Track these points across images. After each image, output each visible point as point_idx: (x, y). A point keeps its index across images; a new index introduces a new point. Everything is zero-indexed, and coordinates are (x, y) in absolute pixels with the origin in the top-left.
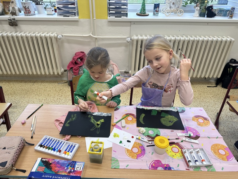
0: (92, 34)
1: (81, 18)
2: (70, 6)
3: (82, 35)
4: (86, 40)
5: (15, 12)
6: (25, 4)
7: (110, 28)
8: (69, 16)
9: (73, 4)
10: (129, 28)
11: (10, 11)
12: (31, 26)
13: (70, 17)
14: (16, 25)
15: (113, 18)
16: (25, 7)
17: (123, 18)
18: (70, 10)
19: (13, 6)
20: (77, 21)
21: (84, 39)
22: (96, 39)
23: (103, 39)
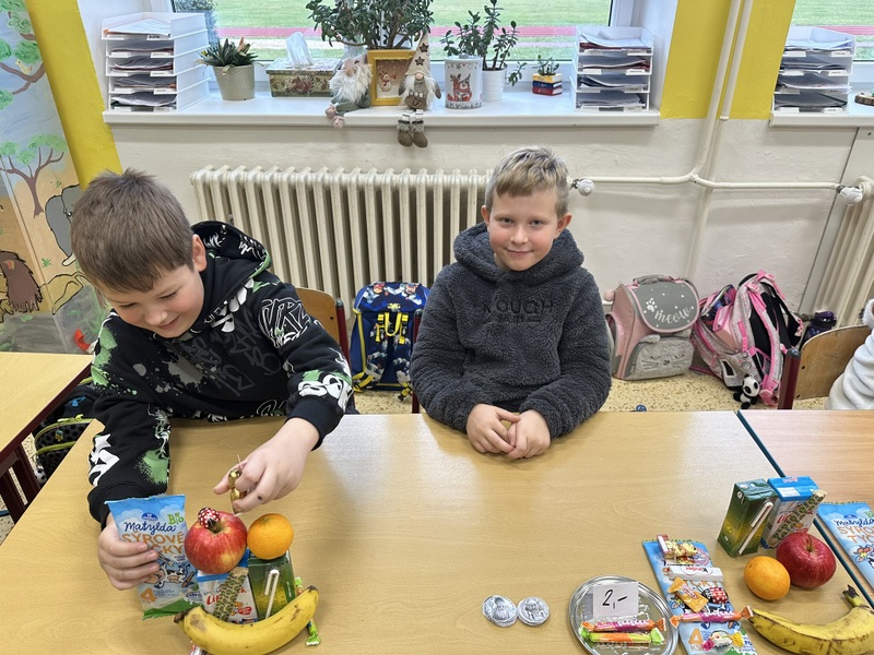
0: (700, 173)
1: (667, 117)
2: (629, 72)
3: (658, 179)
4: (662, 197)
5: (421, 95)
6: (459, 67)
7: (768, 150)
8: (621, 109)
9: (643, 63)
10: (845, 150)
11: (406, 93)
12: (471, 147)
13: (625, 113)
14: (422, 144)
15: (791, 114)
16: (456, 81)
17: (830, 114)
18: (627, 88)
19: (420, 76)
20: (647, 128)
21: (656, 193)
22: (709, 189)
23: (728, 191)
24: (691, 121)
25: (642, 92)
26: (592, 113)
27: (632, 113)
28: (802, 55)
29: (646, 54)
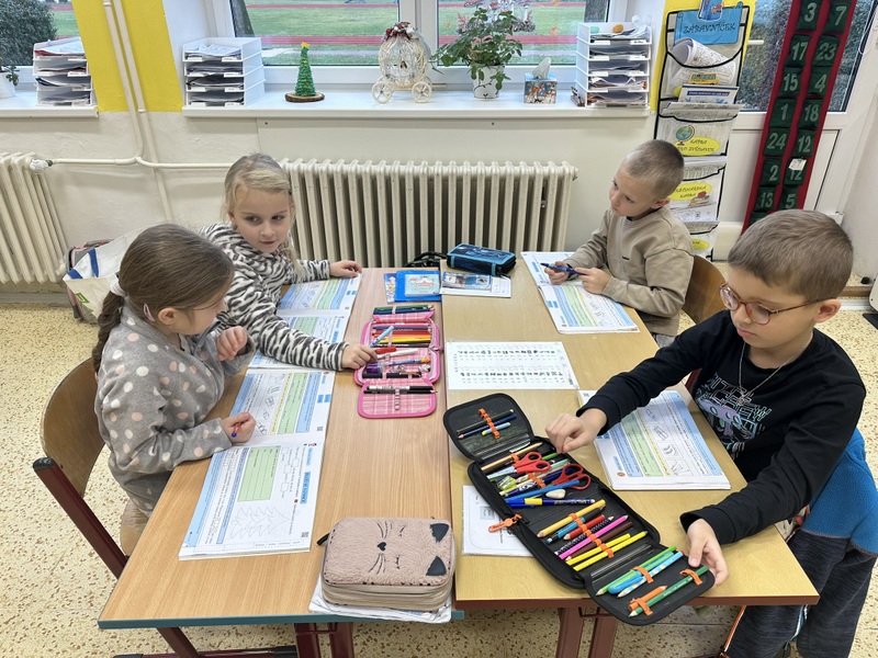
0: (142, 156)
1: (106, 110)
2: (70, 74)
3: (112, 161)
7: (197, 137)
8: (70, 104)
9: (81, 67)
10: (253, 136)
13: (73, 107)
15: (200, 108)
17: (231, 107)
18: (75, 87)
22: (157, 169)
23: (182, 171)
24: (125, 113)
25: (86, 90)
26: (51, 108)
27: (79, 108)
28: (200, 60)
29: (81, 60)
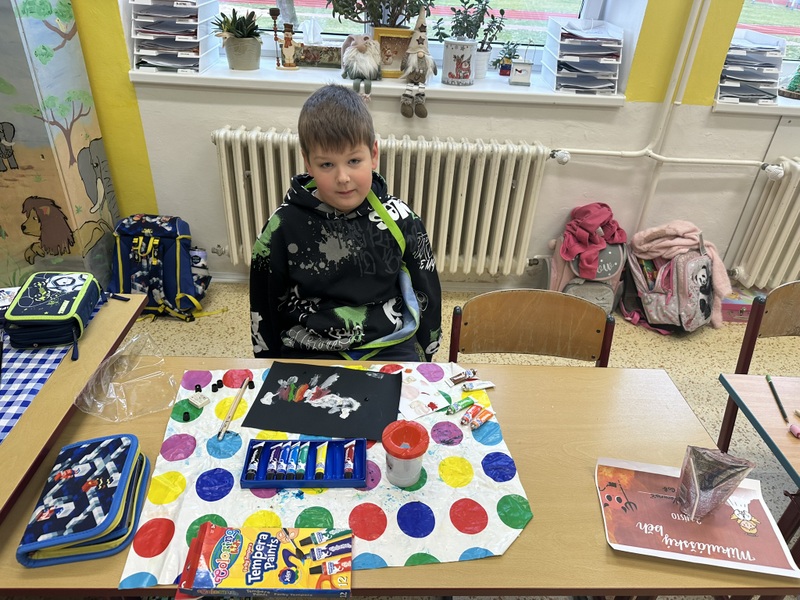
0: (654, 148)
1: (631, 100)
2: (603, 61)
4: (620, 168)
5: (421, 71)
6: (463, 49)
8: (593, 93)
9: (614, 54)
12: (463, 118)
13: (597, 96)
15: (732, 103)
16: (459, 61)
17: (763, 105)
18: (600, 74)
19: (421, 54)
20: (614, 108)
21: (616, 164)
22: (660, 163)
24: (649, 104)
25: (612, 78)
26: (570, 95)
27: (599, 97)
28: (743, 53)
29: (617, 46)
